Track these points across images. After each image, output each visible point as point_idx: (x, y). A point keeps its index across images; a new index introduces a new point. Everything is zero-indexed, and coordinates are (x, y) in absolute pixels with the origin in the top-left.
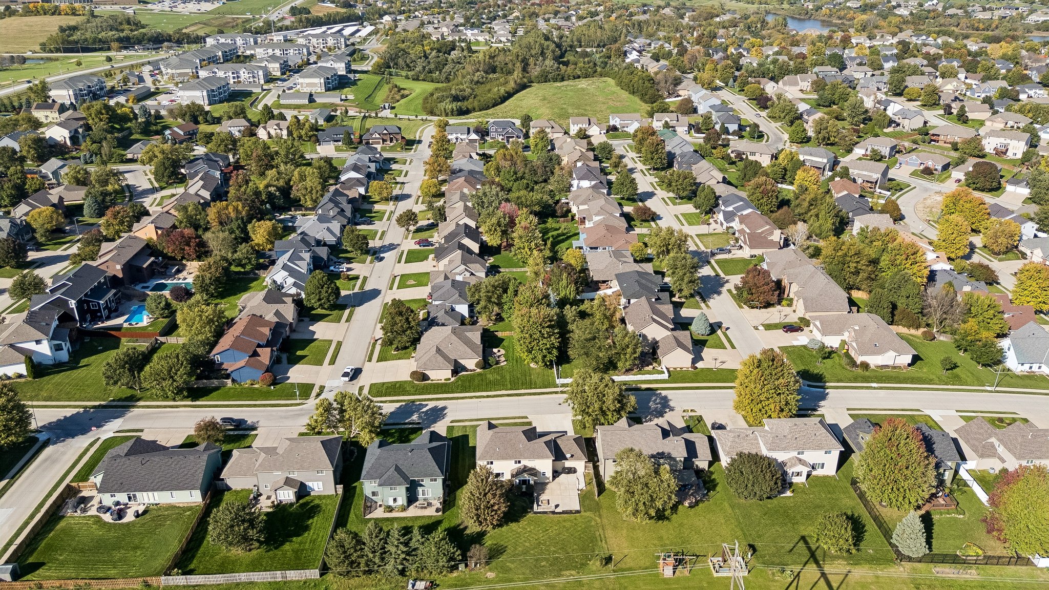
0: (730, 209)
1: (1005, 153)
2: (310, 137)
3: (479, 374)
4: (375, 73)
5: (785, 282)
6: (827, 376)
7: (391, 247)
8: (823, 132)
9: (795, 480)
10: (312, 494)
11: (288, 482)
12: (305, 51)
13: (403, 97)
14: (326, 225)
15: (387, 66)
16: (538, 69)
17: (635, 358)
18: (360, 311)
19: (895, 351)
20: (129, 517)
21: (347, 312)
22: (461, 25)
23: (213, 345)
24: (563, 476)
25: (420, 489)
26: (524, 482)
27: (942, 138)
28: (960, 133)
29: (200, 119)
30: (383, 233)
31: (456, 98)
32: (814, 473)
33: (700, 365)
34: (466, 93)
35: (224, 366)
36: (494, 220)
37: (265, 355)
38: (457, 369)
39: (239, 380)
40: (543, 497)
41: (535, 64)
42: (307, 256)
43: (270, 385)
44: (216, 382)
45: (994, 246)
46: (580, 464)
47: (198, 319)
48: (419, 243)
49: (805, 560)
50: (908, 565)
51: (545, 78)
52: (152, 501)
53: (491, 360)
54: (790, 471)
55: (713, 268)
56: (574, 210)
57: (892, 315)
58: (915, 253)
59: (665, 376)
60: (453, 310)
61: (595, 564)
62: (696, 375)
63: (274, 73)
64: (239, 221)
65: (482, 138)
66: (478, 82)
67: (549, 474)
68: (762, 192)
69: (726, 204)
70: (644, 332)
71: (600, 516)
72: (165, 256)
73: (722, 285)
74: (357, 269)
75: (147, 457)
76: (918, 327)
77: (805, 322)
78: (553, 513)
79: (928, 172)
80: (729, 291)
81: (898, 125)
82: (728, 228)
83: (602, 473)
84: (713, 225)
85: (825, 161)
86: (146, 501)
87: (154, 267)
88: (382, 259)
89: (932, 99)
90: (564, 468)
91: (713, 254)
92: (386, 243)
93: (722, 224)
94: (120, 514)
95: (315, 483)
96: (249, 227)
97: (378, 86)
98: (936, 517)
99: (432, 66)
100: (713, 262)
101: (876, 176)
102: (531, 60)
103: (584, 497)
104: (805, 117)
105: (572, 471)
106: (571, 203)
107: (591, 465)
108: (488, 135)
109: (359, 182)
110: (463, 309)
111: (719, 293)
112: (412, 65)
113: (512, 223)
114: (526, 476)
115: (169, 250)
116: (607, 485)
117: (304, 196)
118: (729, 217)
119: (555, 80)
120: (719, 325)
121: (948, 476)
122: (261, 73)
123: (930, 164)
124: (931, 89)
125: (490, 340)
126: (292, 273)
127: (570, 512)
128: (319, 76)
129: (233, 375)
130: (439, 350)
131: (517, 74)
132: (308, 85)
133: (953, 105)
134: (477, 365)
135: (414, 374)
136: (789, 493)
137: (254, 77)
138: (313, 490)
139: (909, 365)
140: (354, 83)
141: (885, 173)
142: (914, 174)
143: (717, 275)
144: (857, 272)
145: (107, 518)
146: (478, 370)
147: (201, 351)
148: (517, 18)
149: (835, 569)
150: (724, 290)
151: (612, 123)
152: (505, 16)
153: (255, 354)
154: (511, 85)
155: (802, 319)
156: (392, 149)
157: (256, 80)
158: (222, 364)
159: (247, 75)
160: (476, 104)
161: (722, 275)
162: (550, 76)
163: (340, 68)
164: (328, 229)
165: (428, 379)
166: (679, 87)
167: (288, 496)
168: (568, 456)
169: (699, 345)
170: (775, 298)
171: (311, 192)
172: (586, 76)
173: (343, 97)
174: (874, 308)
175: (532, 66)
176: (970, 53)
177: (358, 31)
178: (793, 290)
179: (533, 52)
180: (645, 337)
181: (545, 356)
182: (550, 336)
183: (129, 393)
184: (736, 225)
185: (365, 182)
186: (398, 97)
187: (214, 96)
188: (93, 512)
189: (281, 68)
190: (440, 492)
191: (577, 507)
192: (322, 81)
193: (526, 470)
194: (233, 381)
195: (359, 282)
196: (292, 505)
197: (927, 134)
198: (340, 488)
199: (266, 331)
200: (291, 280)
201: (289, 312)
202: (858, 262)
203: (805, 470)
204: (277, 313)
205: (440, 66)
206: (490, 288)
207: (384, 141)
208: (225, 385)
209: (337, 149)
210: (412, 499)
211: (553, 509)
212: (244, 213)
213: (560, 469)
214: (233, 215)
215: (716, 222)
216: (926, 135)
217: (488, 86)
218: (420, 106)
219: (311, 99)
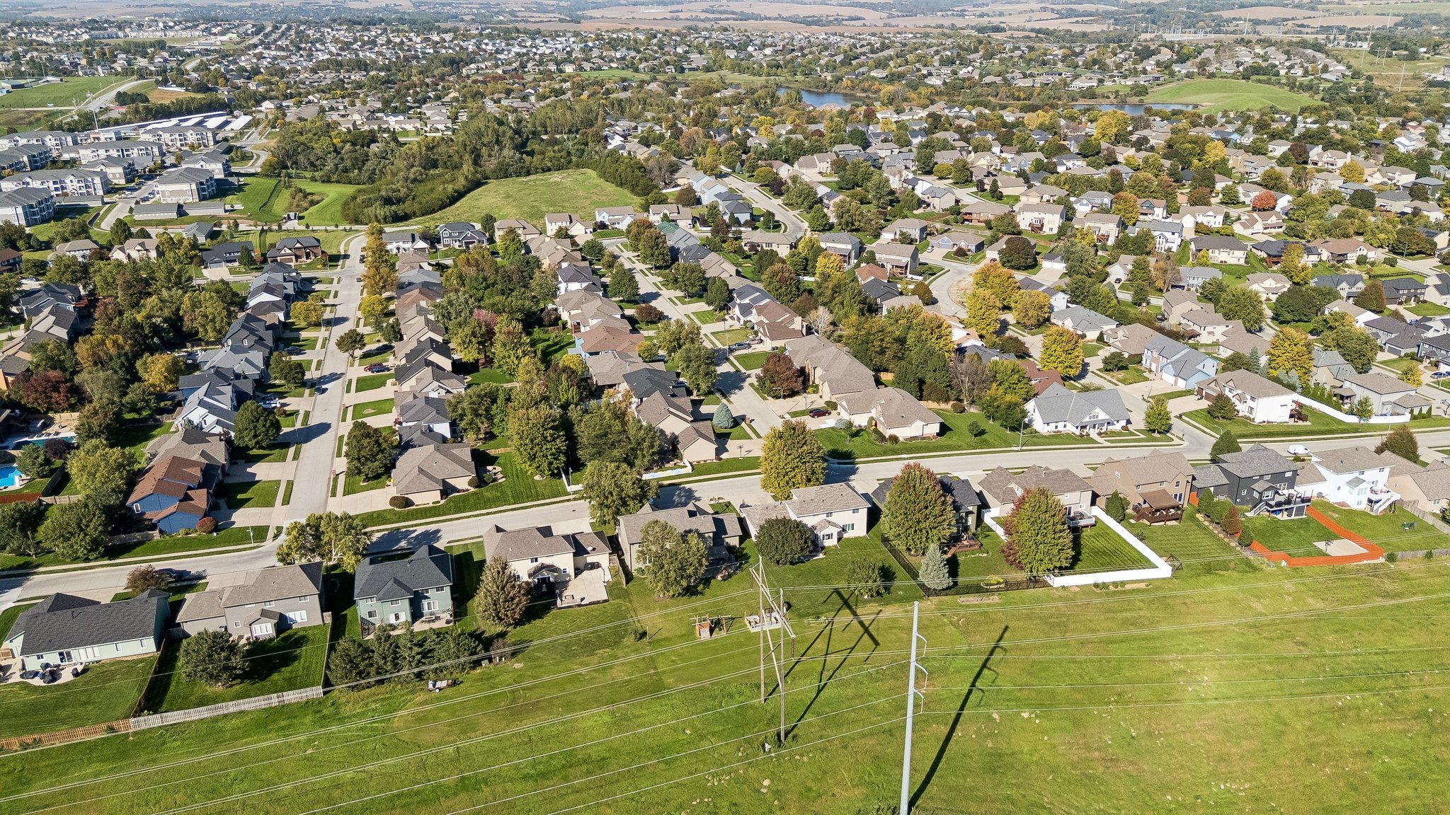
0: (747, 301)
1: (1041, 228)
2: (192, 258)
3: (474, 494)
4: (266, 175)
5: (809, 369)
6: (856, 452)
7: (334, 377)
8: (846, 216)
9: (827, 543)
10: (294, 626)
11: (264, 614)
12: (156, 150)
13: (313, 203)
14: (243, 356)
15: (281, 166)
16: (494, 161)
17: (653, 454)
18: (308, 448)
19: (923, 420)
20: (66, 676)
21: (292, 450)
22: (379, 110)
23: (127, 494)
24: (586, 573)
25: (425, 603)
26: (544, 580)
27: (974, 216)
28: (992, 210)
29: (20, 243)
30: (319, 363)
31: (388, 201)
32: (845, 536)
33: (724, 456)
34: (402, 194)
35: (147, 516)
36: (468, 330)
37: (201, 498)
38: (447, 490)
39: (168, 530)
40: (566, 593)
41: (490, 156)
42: (228, 390)
43: (211, 532)
44: (138, 536)
45: (1026, 320)
46: (603, 558)
47: (103, 464)
48: (371, 369)
49: (837, 607)
50: (935, 599)
51: (504, 172)
52: (91, 658)
53: (486, 478)
54: (821, 535)
55: (732, 364)
56: (565, 316)
57: (920, 390)
58: (939, 327)
59: (689, 469)
60: (431, 430)
61: (629, 640)
62: (721, 465)
63: (115, 181)
64: (123, 359)
65: (432, 245)
66: (415, 180)
67: (571, 571)
68: (779, 281)
69: (741, 296)
70: (661, 426)
71: (630, 602)
72: (23, 408)
73: (744, 380)
74: (293, 403)
75: (78, 610)
76: (947, 400)
77: (832, 406)
78: (579, 605)
79: (961, 253)
80: (752, 385)
81: (928, 205)
82: (745, 322)
83: (628, 563)
84: (730, 322)
85: (850, 247)
86: (84, 659)
87: (12, 422)
88: (324, 391)
89: (964, 176)
90: (587, 564)
91: (731, 351)
92: (327, 372)
93: (739, 319)
94: (54, 674)
95: (298, 613)
96: (138, 364)
97: (274, 192)
98: (961, 559)
99: (348, 163)
100: (731, 358)
101: (905, 260)
102: (484, 151)
103: (610, 588)
104: (826, 201)
105: (594, 566)
106: (560, 309)
107: (615, 557)
108: (439, 242)
109: (274, 306)
110: (443, 429)
111: (741, 388)
112: (318, 163)
113: (490, 333)
114: (545, 574)
115: (28, 400)
116: (635, 573)
117: (203, 326)
118: (746, 310)
119: (519, 175)
120: (743, 418)
121: (971, 520)
122: (97, 180)
123: (963, 244)
124: (961, 164)
125: (481, 460)
126: (212, 409)
127: (598, 602)
128: (189, 181)
129: (160, 525)
130: (421, 471)
131: (467, 168)
132: (173, 193)
133: (986, 181)
134: (470, 483)
135: (394, 501)
136: (821, 556)
137: (87, 187)
138: (295, 622)
139: (938, 434)
140: (240, 188)
141: (914, 257)
142: (947, 256)
143: (738, 371)
144: (882, 352)
145: (37, 682)
146: (472, 489)
147: (113, 501)
148: (456, 99)
149: (867, 612)
150: (746, 384)
151: (599, 219)
152: (438, 98)
153: (187, 498)
154: (461, 183)
155: (828, 403)
156: (310, 267)
157: (91, 190)
158: (143, 514)
159: (76, 185)
160: (416, 207)
161: (743, 370)
162: (511, 170)
163: (217, 170)
164: (247, 360)
165: (412, 504)
166: (677, 175)
167: (265, 630)
168: (590, 549)
169: (721, 439)
170: (799, 386)
171: (213, 320)
172: (559, 168)
173: (228, 207)
174: (900, 383)
175: (486, 157)
176: (1005, 124)
177: (227, 123)
178: (817, 375)
179: (485, 140)
180: (662, 432)
181: (551, 464)
182: (554, 440)
183: (21, 560)
184: (754, 318)
185: (283, 305)
186: (305, 205)
187: (34, 214)
188: (16, 678)
189: (126, 174)
190: (449, 604)
191: (606, 597)
192: (194, 186)
193: (543, 567)
194: (161, 532)
195: (300, 417)
196: (271, 640)
197: (959, 213)
198: (328, 616)
199: (197, 472)
200: (212, 419)
201: (219, 454)
202: (882, 340)
203: (835, 531)
204: (204, 454)
205: (361, 162)
206: (474, 399)
207: (297, 257)
208: (150, 538)
209: (232, 271)
210: (416, 614)
211: (578, 602)
212: (127, 348)
213: (581, 566)
214: (113, 351)
215: (732, 318)
216: (957, 214)
217: (429, 185)
218: (338, 214)
219: (181, 211)
